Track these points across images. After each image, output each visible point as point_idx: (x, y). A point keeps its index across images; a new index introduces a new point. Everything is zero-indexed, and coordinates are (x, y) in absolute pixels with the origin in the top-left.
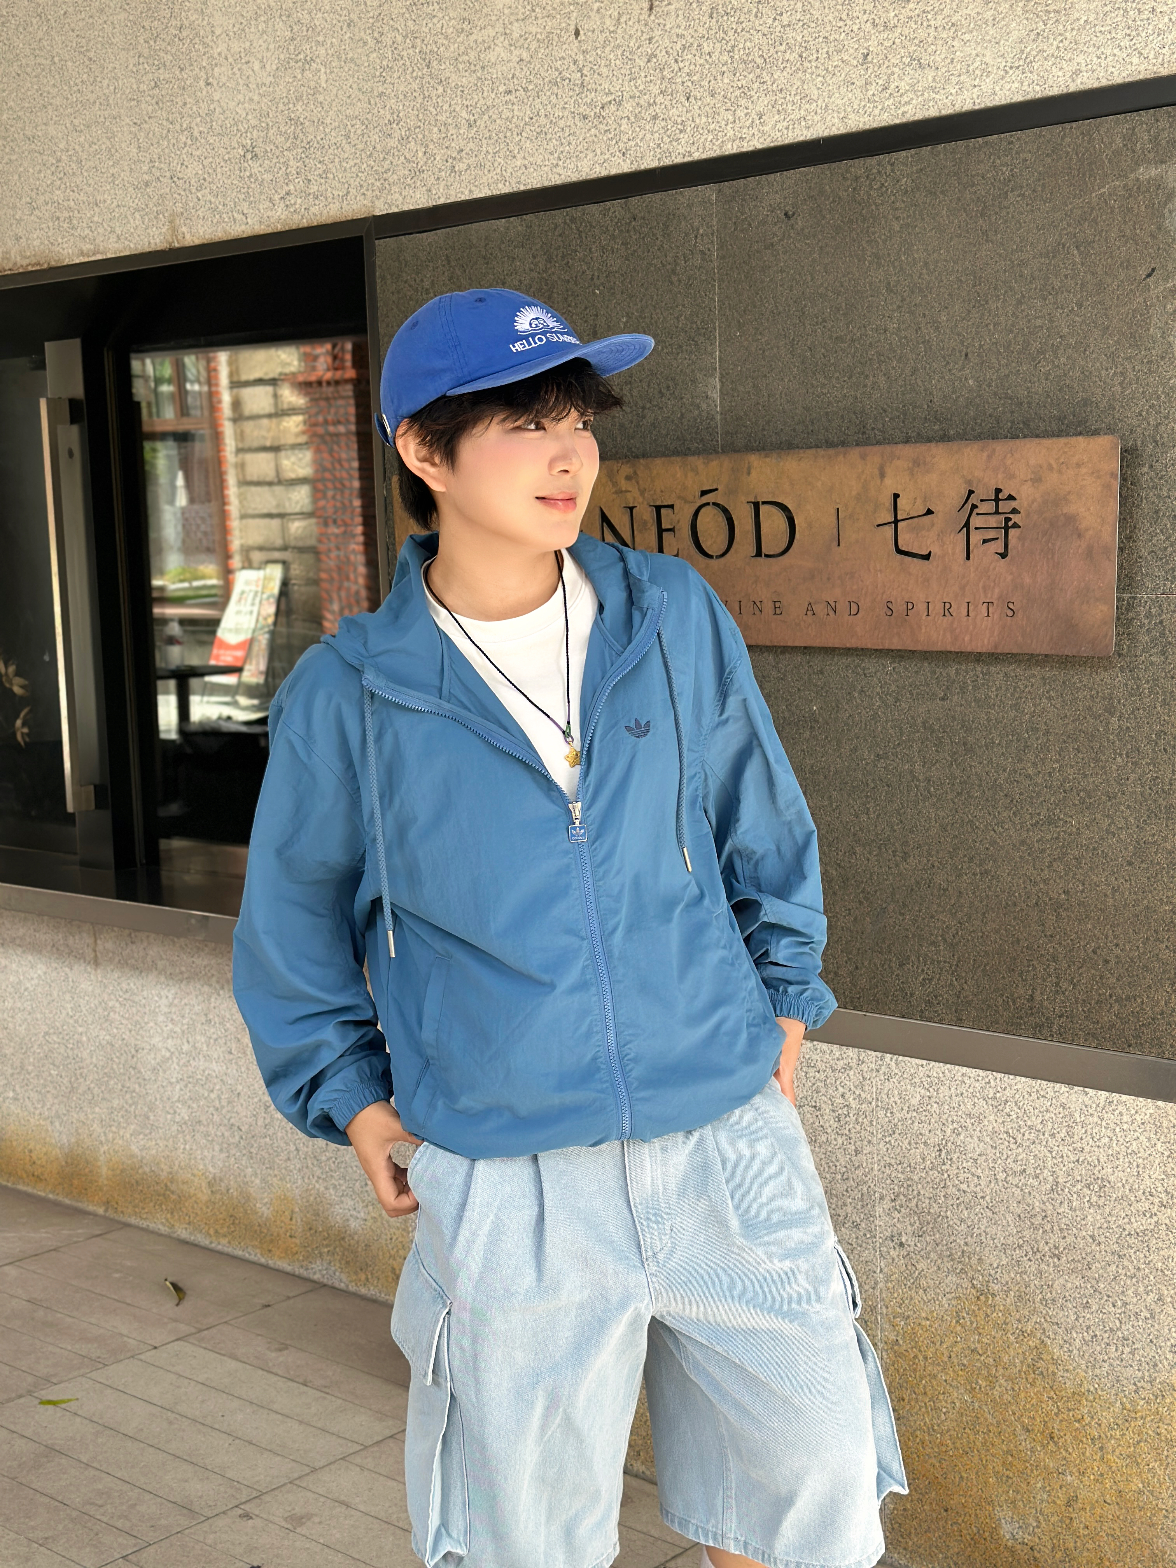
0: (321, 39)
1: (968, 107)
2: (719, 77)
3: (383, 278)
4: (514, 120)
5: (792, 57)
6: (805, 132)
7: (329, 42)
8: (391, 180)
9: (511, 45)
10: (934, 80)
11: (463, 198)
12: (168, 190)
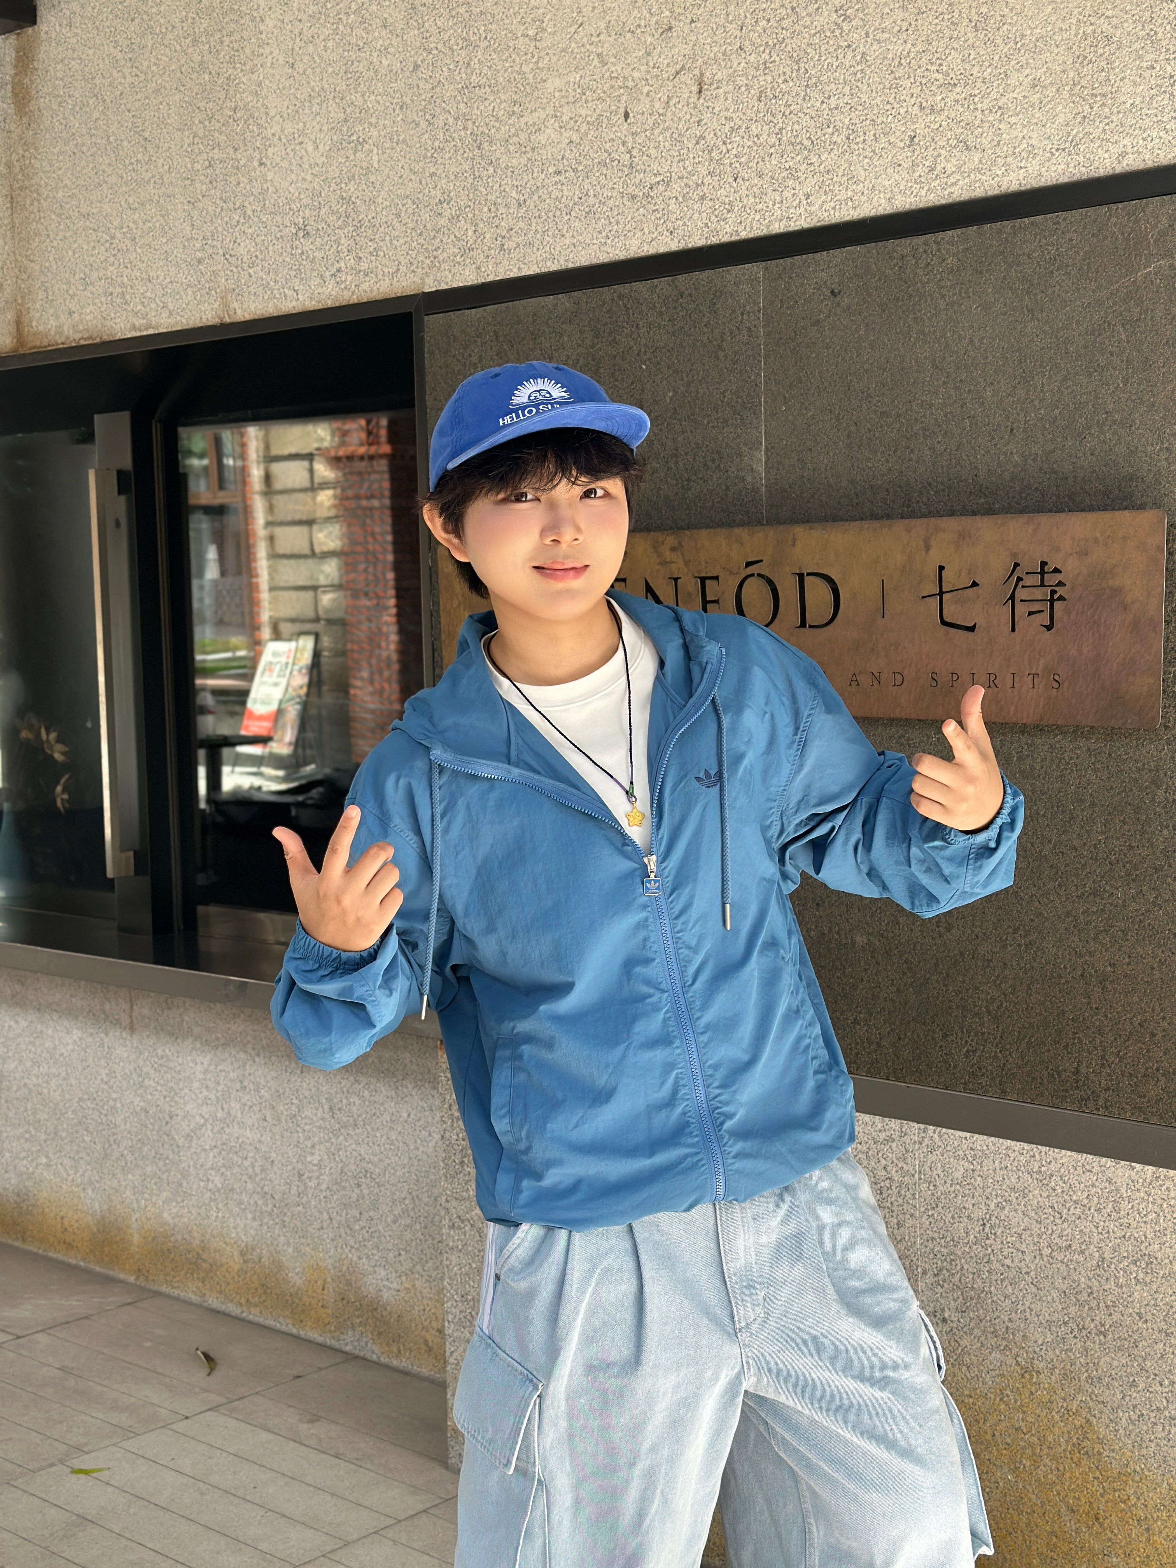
0: (373, 120)
1: (1014, 187)
2: (767, 159)
3: (432, 353)
4: (563, 200)
5: (839, 139)
6: (852, 212)
7: (381, 123)
8: (441, 258)
9: (561, 127)
10: (980, 162)
11: (512, 275)
12: (220, 267)
